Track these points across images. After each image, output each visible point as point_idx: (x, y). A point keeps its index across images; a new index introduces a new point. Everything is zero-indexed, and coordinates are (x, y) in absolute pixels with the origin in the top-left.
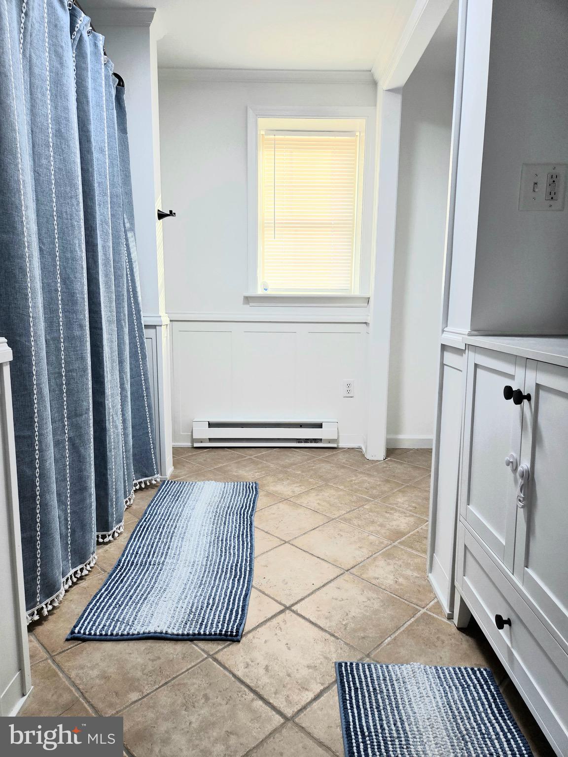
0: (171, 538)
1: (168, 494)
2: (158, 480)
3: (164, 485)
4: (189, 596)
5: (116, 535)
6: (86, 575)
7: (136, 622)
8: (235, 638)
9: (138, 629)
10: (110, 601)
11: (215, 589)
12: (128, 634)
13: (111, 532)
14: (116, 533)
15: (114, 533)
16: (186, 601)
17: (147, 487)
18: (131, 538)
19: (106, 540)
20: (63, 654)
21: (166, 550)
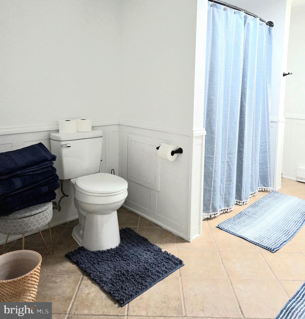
0: (265, 212)
1: (273, 196)
2: (271, 190)
3: (273, 192)
4: (261, 232)
5: (244, 204)
6: (229, 212)
7: (239, 231)
8: (272, 251)
9: (239, 233)
10: (233, 222)
11: (273, 234)
12: (235, 233)
13: (242, 202)
14: (244, 203)
15: (243, 202)
16: (259, 233)
17: (265, 191)
18: (249, 207)
19: (240, 204)
20: (214, 230)
21: (261, 215)
